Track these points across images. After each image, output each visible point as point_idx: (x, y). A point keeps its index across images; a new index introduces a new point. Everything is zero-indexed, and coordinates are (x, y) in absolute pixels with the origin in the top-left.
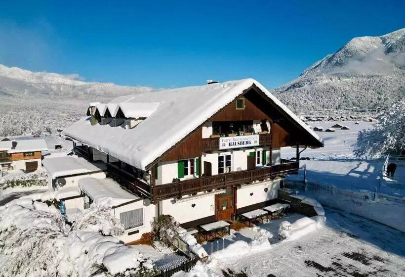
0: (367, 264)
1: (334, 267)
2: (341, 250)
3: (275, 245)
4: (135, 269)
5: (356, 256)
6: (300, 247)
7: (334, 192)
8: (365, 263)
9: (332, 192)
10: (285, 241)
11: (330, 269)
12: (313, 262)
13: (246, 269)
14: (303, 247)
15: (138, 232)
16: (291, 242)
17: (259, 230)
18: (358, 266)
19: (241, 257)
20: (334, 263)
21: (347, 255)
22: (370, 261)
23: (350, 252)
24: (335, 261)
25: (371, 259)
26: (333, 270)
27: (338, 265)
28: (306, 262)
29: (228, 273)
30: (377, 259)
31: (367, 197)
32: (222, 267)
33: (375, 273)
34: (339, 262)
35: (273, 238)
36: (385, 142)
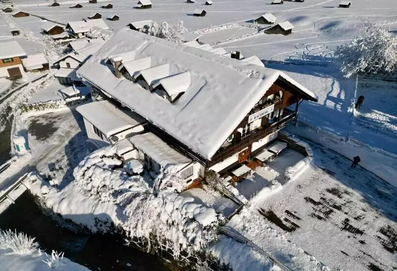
0: (341, 198)
1: (322, 201)
2: (324, 186)
3: (284, 186)
4: (216, 222)
5: (334, 191)
6: (300, 186)
7: (318, 132)
8: (339, 197)
9: (317, 131)
10: (290, 181)
11: (319, 203)
12: (309, 198)
13: (271, 207)
14: (302, 185)
15: (191, 180)
16: (294, 182)
17: (269, 170)
18: (335, 200)
19: (266, 198)
20: (321, 198)
21: (328, 191)
22: (343, 194)
23: (330, 188)
24: (322, 196)
25: (342, 193)
26: (322, 204)
27: (324, 199)
28: (305, 198)
29: (262, 211)
30: (346, 192)
31: (342, 140)
32: (257, 208)
33: (345, 204)
34: (325, 197)
35: (279, 176)
36: (358, 65)
